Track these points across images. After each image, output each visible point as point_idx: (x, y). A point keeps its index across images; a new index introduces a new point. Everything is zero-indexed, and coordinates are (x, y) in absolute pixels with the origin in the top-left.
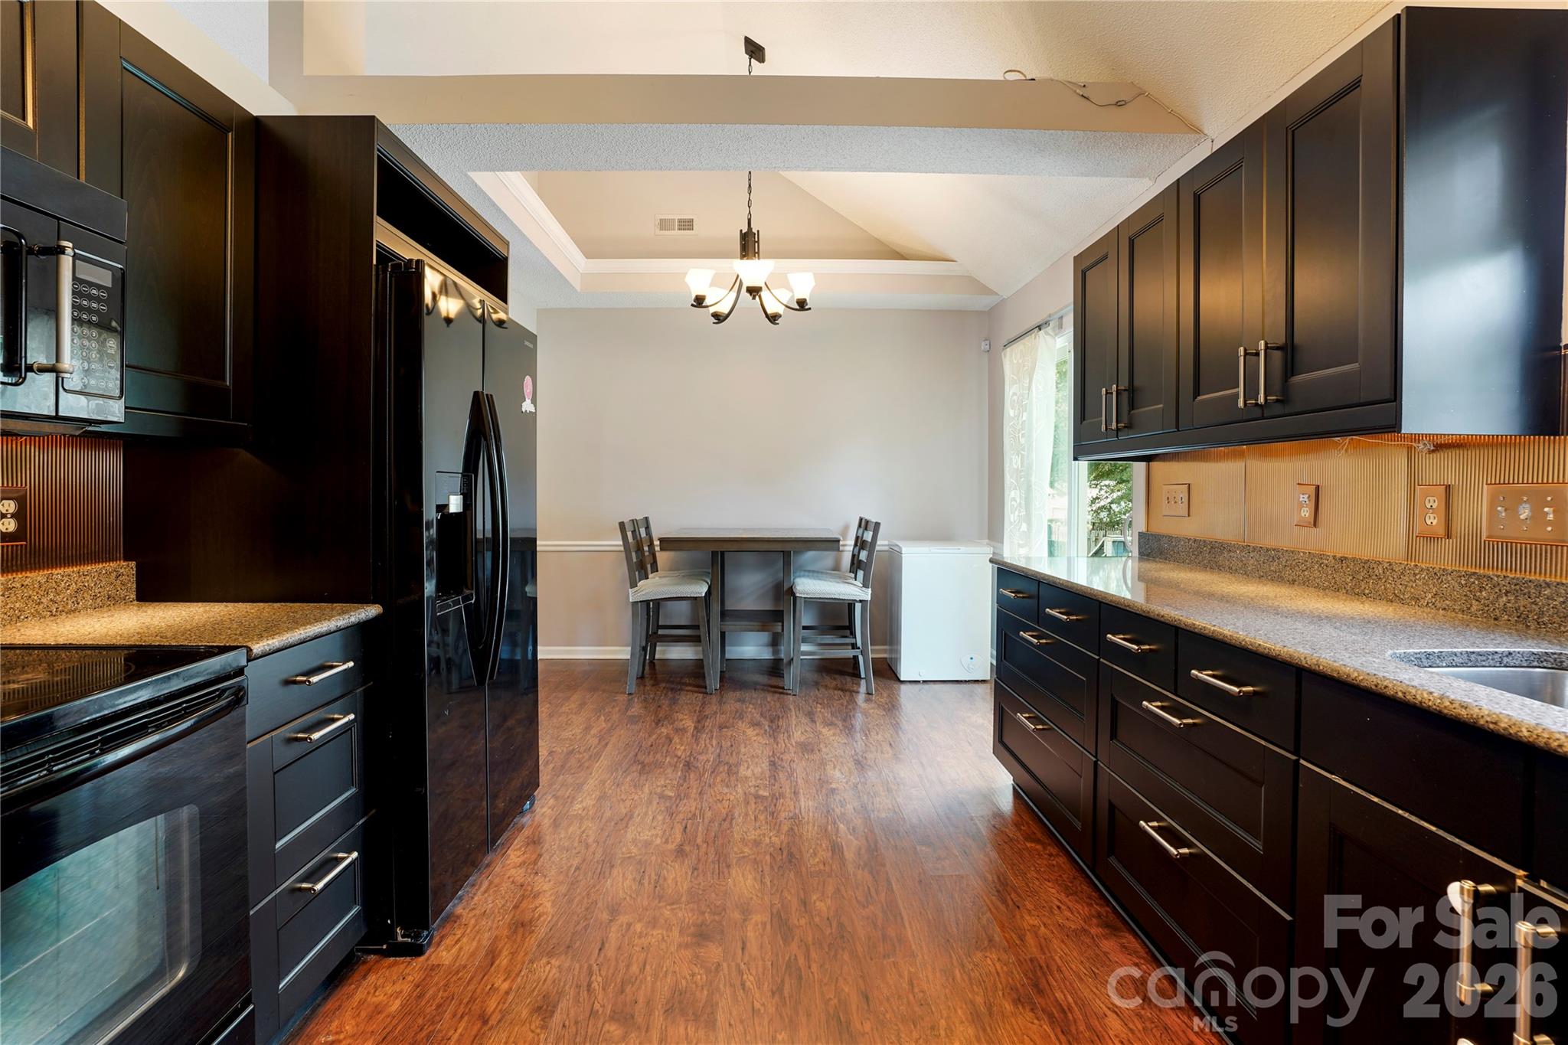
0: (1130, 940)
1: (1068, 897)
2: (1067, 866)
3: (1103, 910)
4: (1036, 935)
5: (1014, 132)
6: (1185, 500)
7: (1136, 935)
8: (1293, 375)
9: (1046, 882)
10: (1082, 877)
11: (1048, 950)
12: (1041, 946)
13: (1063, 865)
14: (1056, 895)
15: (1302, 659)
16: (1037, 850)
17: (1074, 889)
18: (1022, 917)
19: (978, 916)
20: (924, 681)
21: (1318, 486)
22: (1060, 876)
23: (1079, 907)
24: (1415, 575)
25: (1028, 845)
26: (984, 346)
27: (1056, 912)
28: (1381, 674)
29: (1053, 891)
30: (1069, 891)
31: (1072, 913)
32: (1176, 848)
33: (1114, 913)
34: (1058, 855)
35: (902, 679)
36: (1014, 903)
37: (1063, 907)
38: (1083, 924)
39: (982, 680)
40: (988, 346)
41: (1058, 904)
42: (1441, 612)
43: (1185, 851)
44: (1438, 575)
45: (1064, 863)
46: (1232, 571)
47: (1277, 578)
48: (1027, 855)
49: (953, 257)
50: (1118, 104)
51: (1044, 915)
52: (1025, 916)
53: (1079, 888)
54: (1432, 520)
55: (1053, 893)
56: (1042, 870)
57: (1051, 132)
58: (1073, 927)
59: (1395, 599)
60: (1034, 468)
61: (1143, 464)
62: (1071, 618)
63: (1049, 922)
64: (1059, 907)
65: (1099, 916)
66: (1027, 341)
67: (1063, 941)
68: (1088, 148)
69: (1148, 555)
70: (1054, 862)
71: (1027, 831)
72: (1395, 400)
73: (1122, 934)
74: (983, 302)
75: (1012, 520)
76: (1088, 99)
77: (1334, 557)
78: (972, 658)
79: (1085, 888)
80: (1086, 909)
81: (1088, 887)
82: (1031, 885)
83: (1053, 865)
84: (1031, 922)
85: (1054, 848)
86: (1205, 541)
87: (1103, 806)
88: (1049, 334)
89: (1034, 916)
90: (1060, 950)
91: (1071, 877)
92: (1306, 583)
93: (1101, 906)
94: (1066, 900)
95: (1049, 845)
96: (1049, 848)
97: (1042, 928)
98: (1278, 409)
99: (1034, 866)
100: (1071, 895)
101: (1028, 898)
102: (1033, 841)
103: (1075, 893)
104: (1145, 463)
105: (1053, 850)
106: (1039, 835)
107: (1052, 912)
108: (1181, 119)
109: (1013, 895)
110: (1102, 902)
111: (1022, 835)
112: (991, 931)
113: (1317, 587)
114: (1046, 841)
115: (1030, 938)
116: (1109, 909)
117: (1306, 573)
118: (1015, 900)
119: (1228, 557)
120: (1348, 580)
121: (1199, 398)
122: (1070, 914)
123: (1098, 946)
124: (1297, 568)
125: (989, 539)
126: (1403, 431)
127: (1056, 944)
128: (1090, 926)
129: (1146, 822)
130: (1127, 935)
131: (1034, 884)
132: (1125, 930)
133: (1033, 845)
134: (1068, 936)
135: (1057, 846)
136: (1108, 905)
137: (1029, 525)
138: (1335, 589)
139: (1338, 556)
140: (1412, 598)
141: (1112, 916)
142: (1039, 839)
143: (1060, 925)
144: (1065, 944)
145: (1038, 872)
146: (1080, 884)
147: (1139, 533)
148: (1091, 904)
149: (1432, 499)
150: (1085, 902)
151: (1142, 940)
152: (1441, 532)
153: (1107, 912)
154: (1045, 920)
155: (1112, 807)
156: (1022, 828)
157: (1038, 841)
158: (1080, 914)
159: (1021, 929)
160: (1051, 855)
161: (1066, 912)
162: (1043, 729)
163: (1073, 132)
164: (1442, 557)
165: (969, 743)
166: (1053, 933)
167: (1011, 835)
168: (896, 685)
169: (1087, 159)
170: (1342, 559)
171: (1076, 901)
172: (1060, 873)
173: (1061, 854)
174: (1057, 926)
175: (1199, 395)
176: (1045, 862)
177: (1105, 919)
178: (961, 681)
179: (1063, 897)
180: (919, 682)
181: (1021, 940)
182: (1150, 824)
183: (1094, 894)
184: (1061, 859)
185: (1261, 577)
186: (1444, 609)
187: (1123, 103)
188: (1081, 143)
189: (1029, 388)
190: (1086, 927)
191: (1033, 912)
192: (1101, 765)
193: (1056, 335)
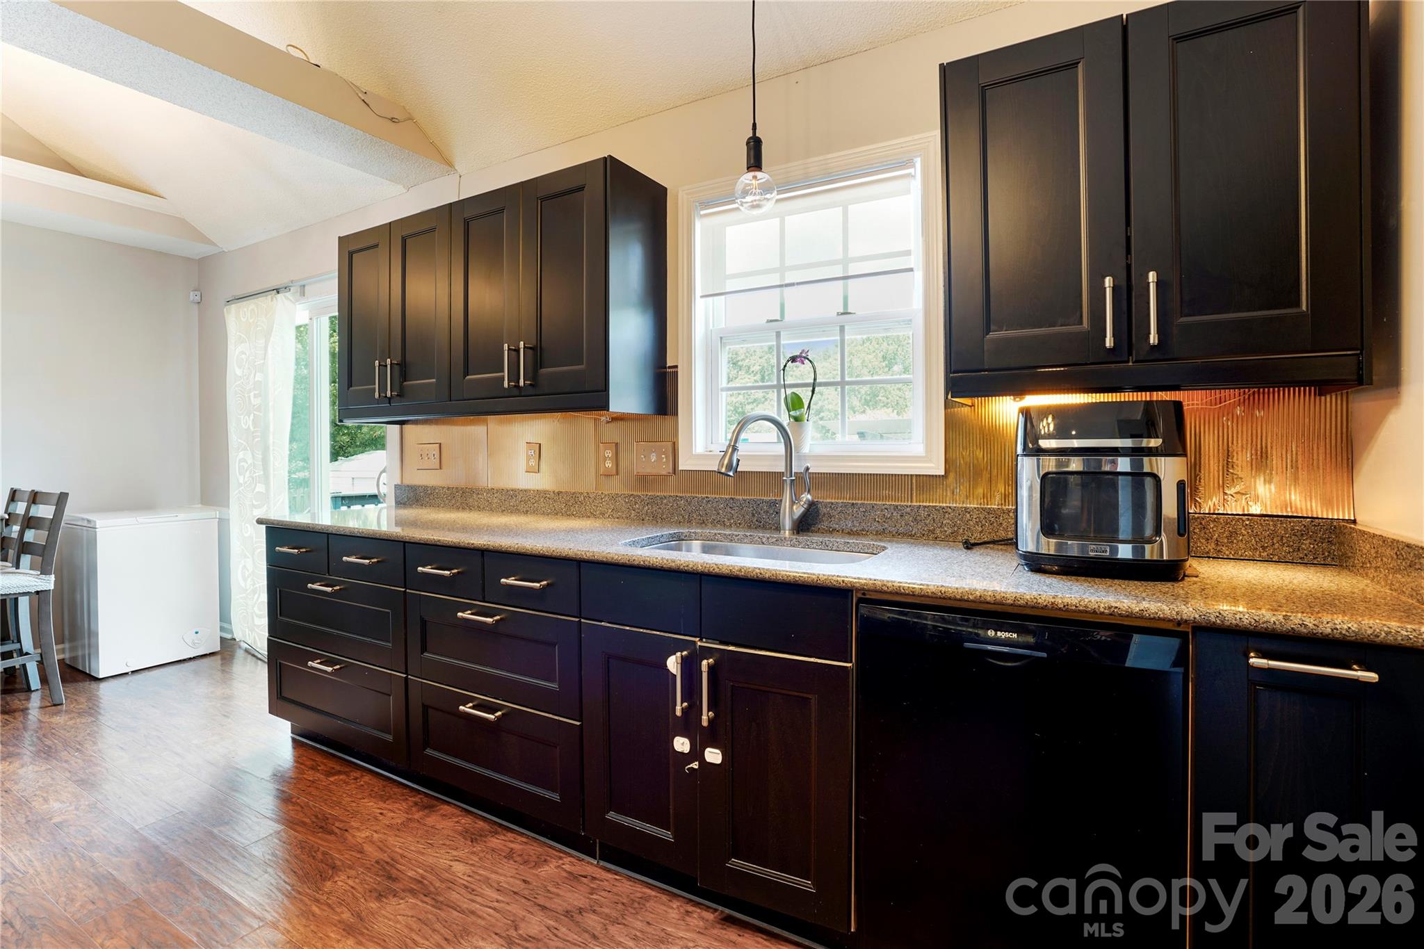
0: (446, 809)
1: (385, 803)
2: (374, 781)
3: (417, 799)
4: (372, 842)
5: (298, 107)
6: (437, 456)
7: (448, 803)
8: (541, 368)
9: (362, 800)
10: (390, 783)
11: (388, 847)
12: (380, 848)
13: (370, 782)
14: (375, 806)
15: (583, 554)
16: (341, 780)
17: (387, 794)
18: (354, 836)
19: (312, 856)
20: (133, 672)
21: (540, 444)
22: (372, 790)
23: (397, 805)
24: (602, 499)
25: (332, 779)
26: (194, 296)
27: (381, 818)
28: (630, 554)
29: (371, 804)
30: (384, 799)
31: (394, 812)
32: (493, 714)
33: (426, 797)
34: (362, 776)
35: (101, 677)
36: (341, 829)
37: (384, 812)
38: (407, 816)
39: (210, 654)
40: (198, 298)
41: (379, 811)
42: (616, 520)
43: (499, 713)
44: (614, 498)
45: (370, 780)
46: (479, 509)
47: (515, 510)
48: (335, 787)
49: (161, 192)
50: (392, 119)
51: (372, 825)
52: (356, 834)
53: (392, 792)
54: (609, 464)
55: (372, 806)
56: (354, 793)
57: (334, 121)
58: (399, 822)
59: (591, 515)
60: (271, 429)
61: (397, 427)
62: (373, 561)
63: (378, 828)
64: (381, 814)
65: (416, 804)
66: (261, 301)
67: (396, 836)
68: (362, 146)
69: (404, 504)
70: (362, 783)
71: (325, 769)
72: (606, 391)
73: (438, 808)
74: (200, 250)
75: (241, 481)
76: (368, 105)
77: (554, 492)
78: (197, 633)
79: (396, 790)
80: (404, 804)
81: (398, 788)
82: (349, 809)
83: (363, 786)
84: (363, 835)
85: (356, 772)
86: (457, 488)
87: (416, 710)
88: (288, 299)
89: (363, 830)
90: (396, 843)
91: (381, 787)
92: (535, 512)
93: (414, 796)
94: (385, 805)
95: (351, 771)
96: (352, 774)
97: (376, 835)
98: (531, 391)
99: (346, 793)
100: (387, 799)
101: (352, 820)
102: (334, 774)
103: (390, 797)
104: (398, 426)
105: (358, 774)
106: (338, 768)
107: (377, 819)
108: (440, 153)
109: (337, 824)
110: (414, 793)
111: (322, 774)
112: (330, 861)
113: (543, 513)
114: (347, 770)
115: (368, 848)
116: (421, 796)
117: (535, 505)
118: (341, 826)
119: (477, 499)
120: (563, 507)
121: (468, 377)
122: (392, 814)
123: (425, 825)
124: (529, 502)
125: (202, 504)
126: (610, 410)
127: (391, 840)
128: (412, 814)
129: (464, 706)
130: (442, 806)
131: (351, 806)
132: (439, 804)
133: (336, 777)
134: (398, 830)
135: (358, 769)
136: (419, 794)
137: (267, 483)
138: (556, 513)
139: (556, 491)
140: (601, 514)
141: (425, 800)
142: (339, 771)
143: (388, 826)
144: (399, 837)
145: (350, 796)
146: (391, 789)
147: (395, 485)
148: (407, 799)
149: (608, 451)
150: (401, 800)
151: (454, 804)
152: (614, 472)
153: (421, 799)
154: (374, 828)
155: (425, 708)
156: (319, 768)
157: (339, 773)
158: (400, 810)
159: (355, 846)
160: (356, 779)
161: (389, 814)
162: (341, 668)
163: (354, 129)
164: (615, 487)
165: (225, 716)
166: (385, 834)
167: (311, 779)
168: (94, 685)
169: (358, 154)
170: (559, 493)
171: (394, 802)
172: (370, 788)
173: (364, 774)
174: (386, 827)
175: (468, 375)
176: (353, 786)
177: (421, 804)
178: (185, 660)
179: (382, 805)
180: (127, 673)
181: (361, 852)
182: (467, 706)
183: (405, 791)
184: (367, 777)
185: (503, 511)
186: (618, 518)
187: (397, 121)
188: (358, 140)
189: (266, 350)
190: (410, 816)
191: (362, 828)
192: (412, 678)
193: (297, 301)
